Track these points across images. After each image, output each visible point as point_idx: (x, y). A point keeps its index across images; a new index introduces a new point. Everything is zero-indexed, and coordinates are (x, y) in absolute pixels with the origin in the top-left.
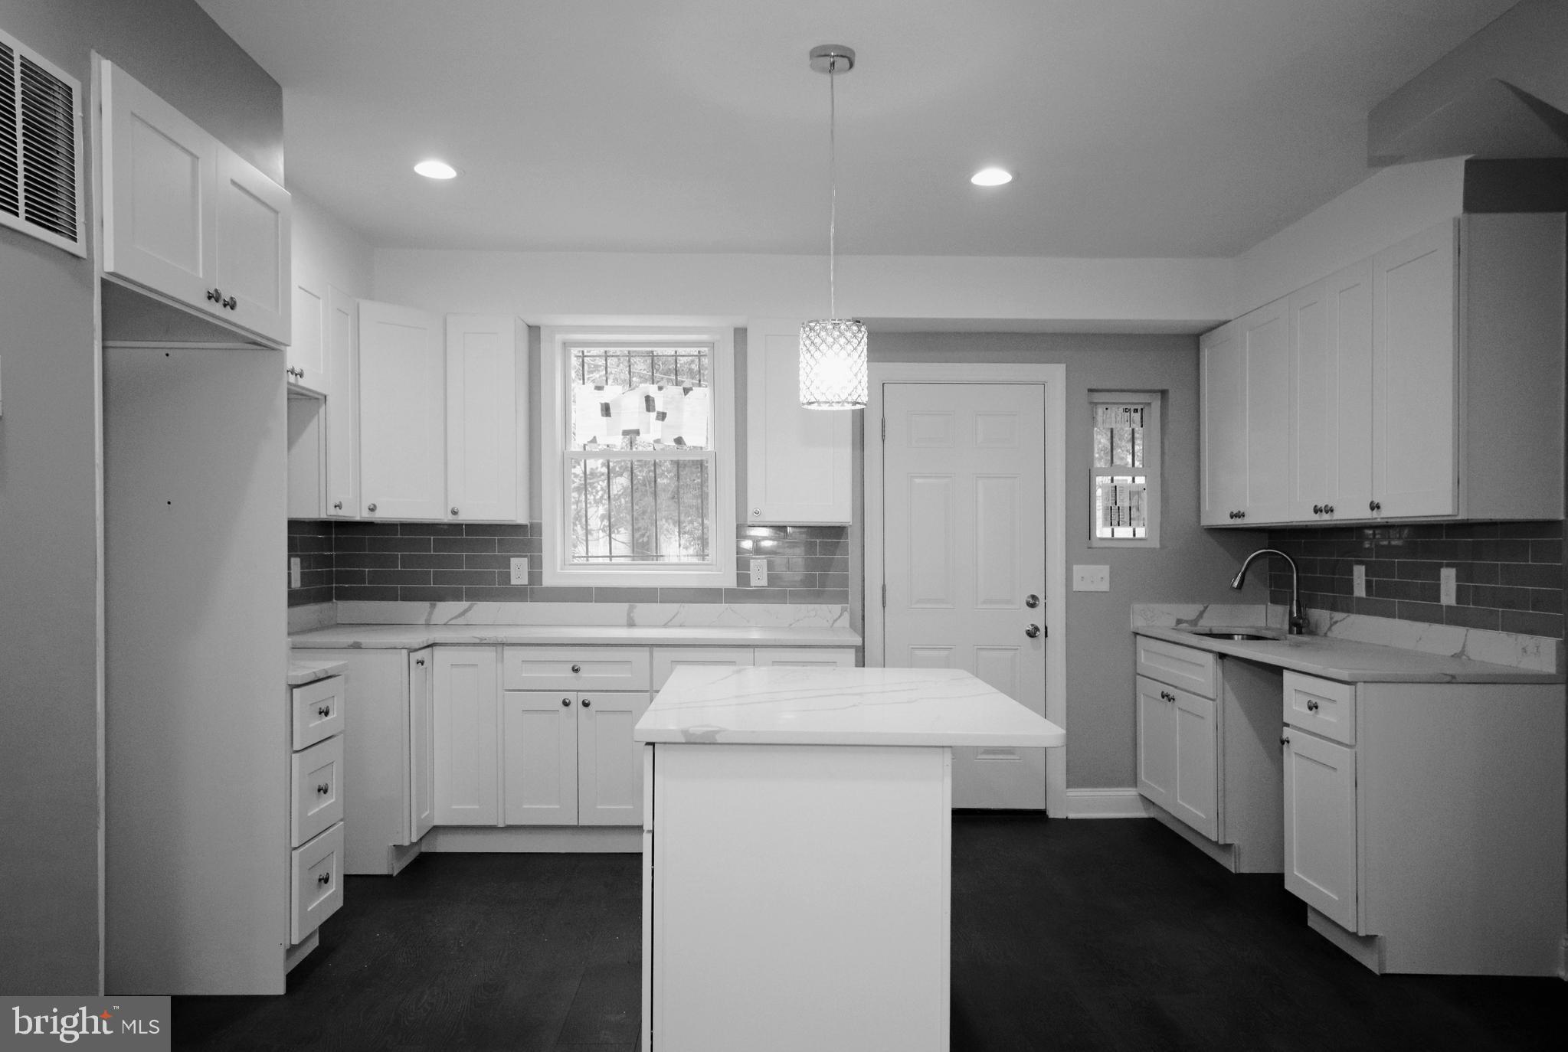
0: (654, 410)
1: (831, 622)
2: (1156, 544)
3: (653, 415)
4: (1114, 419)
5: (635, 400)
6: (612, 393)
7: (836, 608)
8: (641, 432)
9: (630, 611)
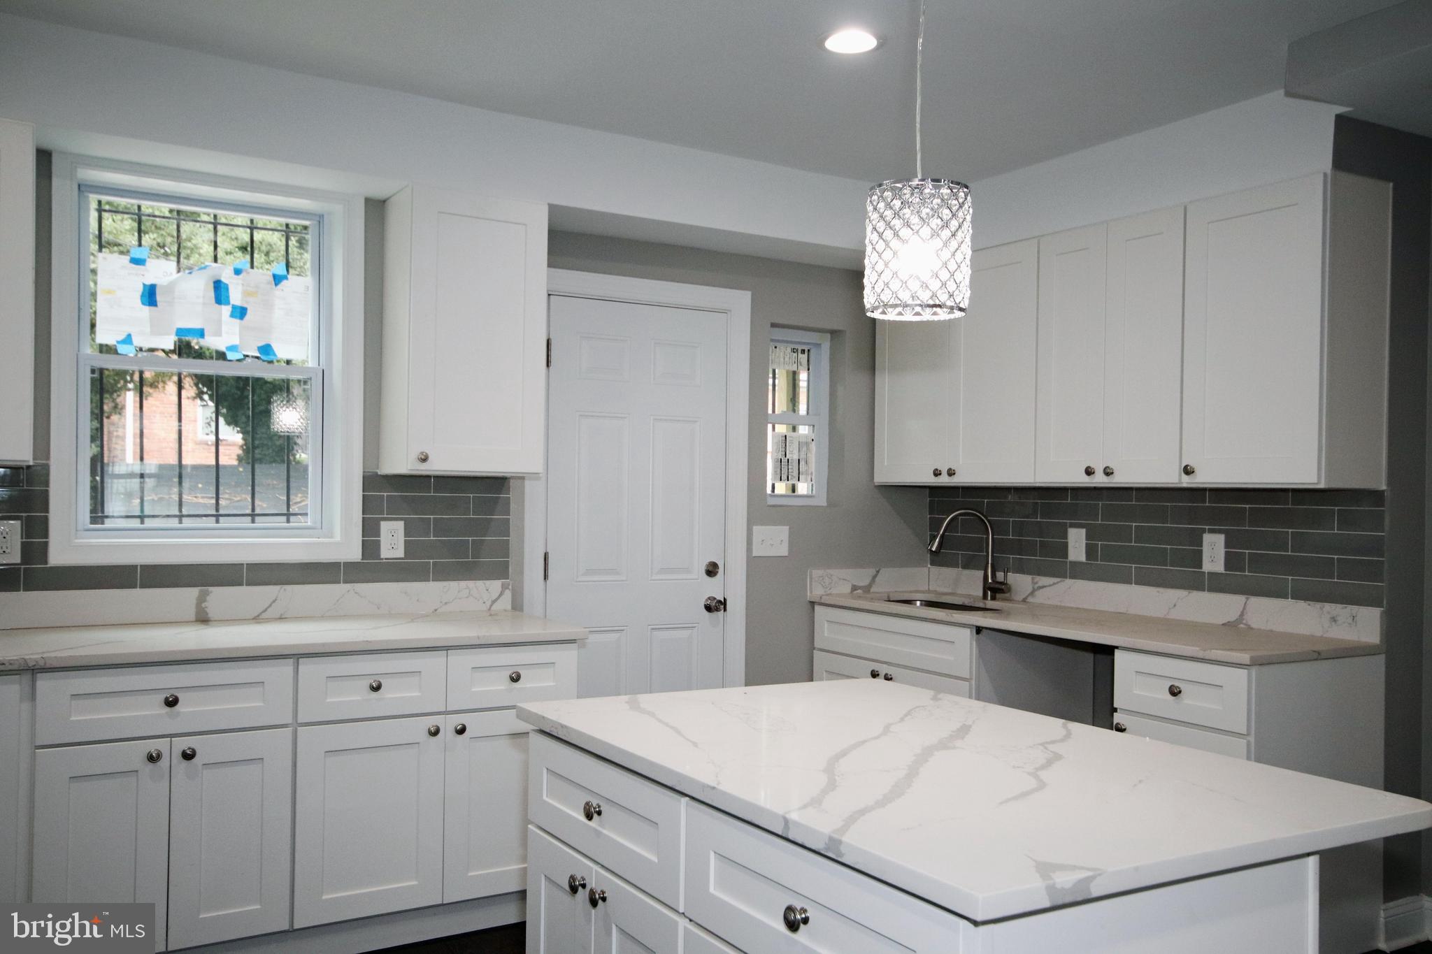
0: (228, 303)
1: (489, 603)
2: (822, 501)
3: (226, 310)
4: (782, 360)
5: (196, 287)
6: (161, 271)
7: (496, 585)
8: (206, 333)
9: (201, 599)
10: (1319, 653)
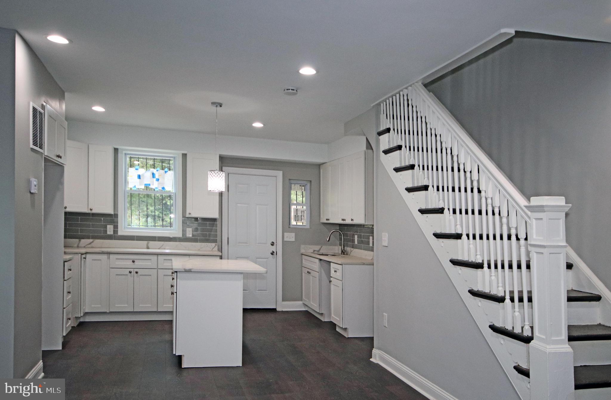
0: (155, 178)
1: (212, 249)
2: (308, 227)
3: (155, 179)
4: (297, 188)
5: (148, 174)
6: (141, 171)
7: (214, 244)
8: (151, 185)
9: (148, 244)
10: (364, 263)
